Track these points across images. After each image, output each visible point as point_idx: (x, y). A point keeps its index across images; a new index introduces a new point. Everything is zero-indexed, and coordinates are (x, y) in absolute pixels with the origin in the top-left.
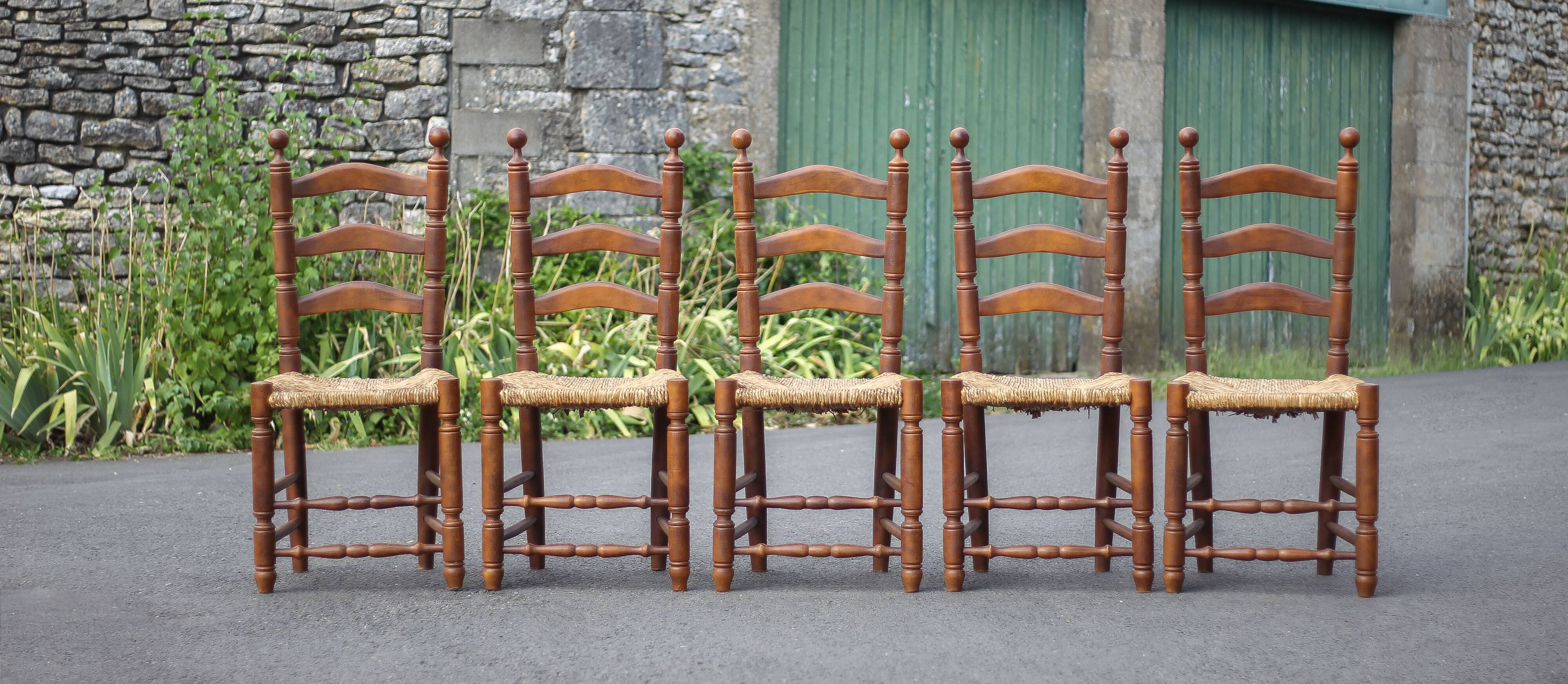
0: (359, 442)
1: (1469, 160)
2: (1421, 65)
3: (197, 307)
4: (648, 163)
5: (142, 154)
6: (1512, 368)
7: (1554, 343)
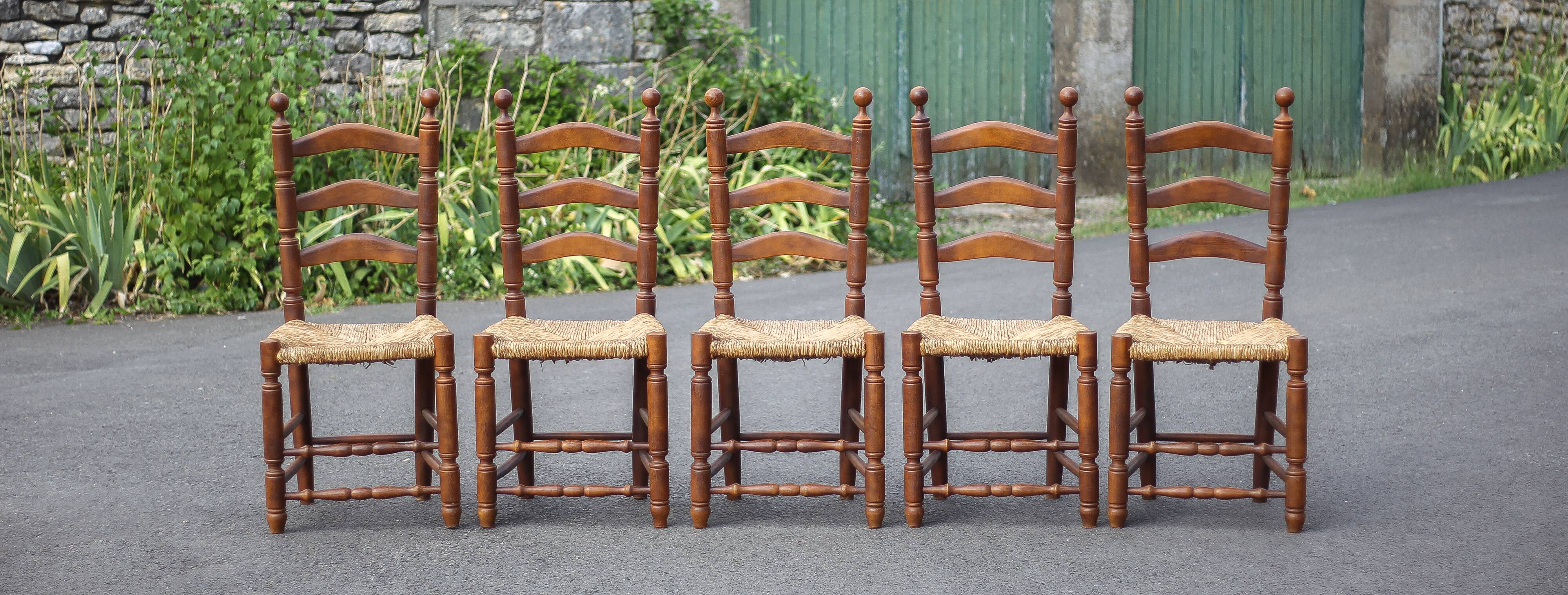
0: (345, 302)
3: (184, 170)
4: (623, 10)
5: (124, 9)
6: (1484, 177)
7: (1526, 151)
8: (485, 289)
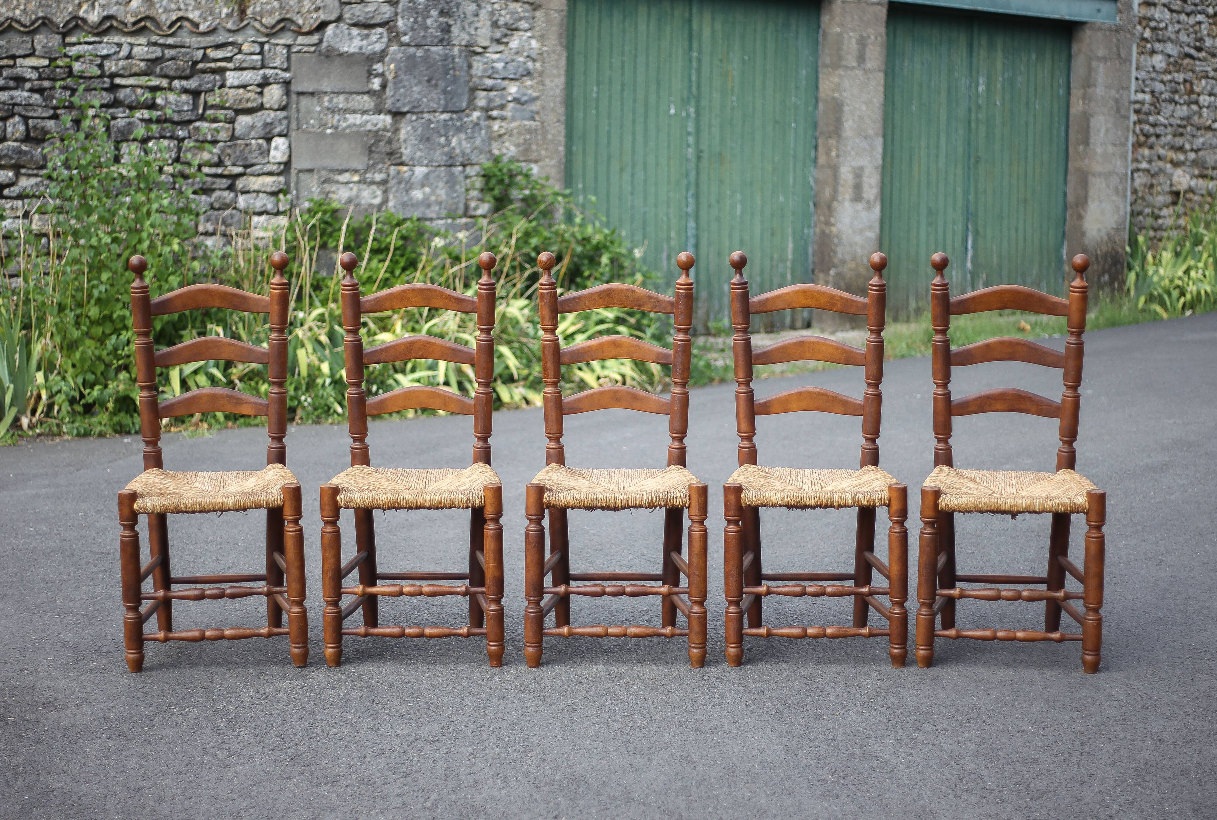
0: (218, 426)
1: (1131, 139)
2: (1094, 64)
3: (79, 311)
4: (457, 173)
5: (30, 172)
6: (1165, 315)
7: (1199, 293)
8: (339, 415)
